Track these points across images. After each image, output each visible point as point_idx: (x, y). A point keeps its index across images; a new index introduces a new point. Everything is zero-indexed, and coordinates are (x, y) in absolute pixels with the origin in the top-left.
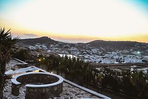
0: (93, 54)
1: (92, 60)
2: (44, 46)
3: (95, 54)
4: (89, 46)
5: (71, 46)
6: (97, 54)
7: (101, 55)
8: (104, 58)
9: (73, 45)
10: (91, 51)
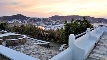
0: (53, 24)
1: (52, 28)
2: (19, 21)
3: (54, 24)
4: (50, 19)
5: (38, 20)
6: (55, 25)
7: (58, 25)
8: (59, 26)
9: (39, 19)
10: (51, 22)
